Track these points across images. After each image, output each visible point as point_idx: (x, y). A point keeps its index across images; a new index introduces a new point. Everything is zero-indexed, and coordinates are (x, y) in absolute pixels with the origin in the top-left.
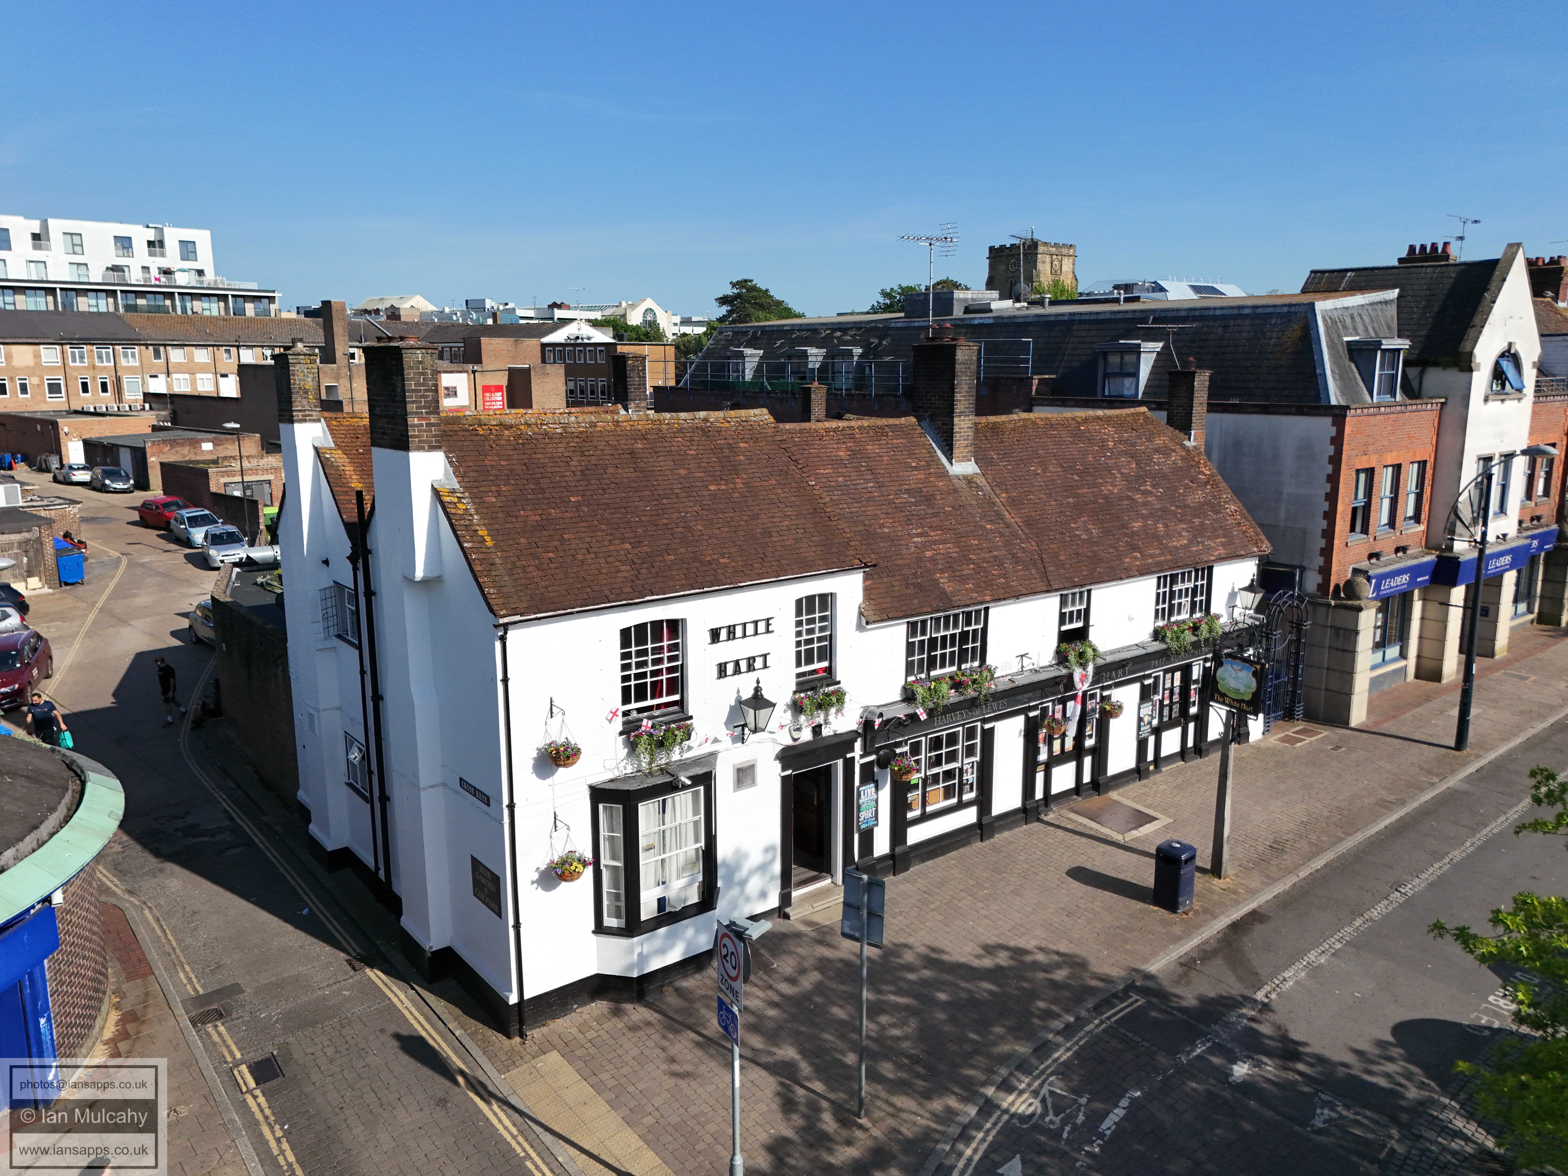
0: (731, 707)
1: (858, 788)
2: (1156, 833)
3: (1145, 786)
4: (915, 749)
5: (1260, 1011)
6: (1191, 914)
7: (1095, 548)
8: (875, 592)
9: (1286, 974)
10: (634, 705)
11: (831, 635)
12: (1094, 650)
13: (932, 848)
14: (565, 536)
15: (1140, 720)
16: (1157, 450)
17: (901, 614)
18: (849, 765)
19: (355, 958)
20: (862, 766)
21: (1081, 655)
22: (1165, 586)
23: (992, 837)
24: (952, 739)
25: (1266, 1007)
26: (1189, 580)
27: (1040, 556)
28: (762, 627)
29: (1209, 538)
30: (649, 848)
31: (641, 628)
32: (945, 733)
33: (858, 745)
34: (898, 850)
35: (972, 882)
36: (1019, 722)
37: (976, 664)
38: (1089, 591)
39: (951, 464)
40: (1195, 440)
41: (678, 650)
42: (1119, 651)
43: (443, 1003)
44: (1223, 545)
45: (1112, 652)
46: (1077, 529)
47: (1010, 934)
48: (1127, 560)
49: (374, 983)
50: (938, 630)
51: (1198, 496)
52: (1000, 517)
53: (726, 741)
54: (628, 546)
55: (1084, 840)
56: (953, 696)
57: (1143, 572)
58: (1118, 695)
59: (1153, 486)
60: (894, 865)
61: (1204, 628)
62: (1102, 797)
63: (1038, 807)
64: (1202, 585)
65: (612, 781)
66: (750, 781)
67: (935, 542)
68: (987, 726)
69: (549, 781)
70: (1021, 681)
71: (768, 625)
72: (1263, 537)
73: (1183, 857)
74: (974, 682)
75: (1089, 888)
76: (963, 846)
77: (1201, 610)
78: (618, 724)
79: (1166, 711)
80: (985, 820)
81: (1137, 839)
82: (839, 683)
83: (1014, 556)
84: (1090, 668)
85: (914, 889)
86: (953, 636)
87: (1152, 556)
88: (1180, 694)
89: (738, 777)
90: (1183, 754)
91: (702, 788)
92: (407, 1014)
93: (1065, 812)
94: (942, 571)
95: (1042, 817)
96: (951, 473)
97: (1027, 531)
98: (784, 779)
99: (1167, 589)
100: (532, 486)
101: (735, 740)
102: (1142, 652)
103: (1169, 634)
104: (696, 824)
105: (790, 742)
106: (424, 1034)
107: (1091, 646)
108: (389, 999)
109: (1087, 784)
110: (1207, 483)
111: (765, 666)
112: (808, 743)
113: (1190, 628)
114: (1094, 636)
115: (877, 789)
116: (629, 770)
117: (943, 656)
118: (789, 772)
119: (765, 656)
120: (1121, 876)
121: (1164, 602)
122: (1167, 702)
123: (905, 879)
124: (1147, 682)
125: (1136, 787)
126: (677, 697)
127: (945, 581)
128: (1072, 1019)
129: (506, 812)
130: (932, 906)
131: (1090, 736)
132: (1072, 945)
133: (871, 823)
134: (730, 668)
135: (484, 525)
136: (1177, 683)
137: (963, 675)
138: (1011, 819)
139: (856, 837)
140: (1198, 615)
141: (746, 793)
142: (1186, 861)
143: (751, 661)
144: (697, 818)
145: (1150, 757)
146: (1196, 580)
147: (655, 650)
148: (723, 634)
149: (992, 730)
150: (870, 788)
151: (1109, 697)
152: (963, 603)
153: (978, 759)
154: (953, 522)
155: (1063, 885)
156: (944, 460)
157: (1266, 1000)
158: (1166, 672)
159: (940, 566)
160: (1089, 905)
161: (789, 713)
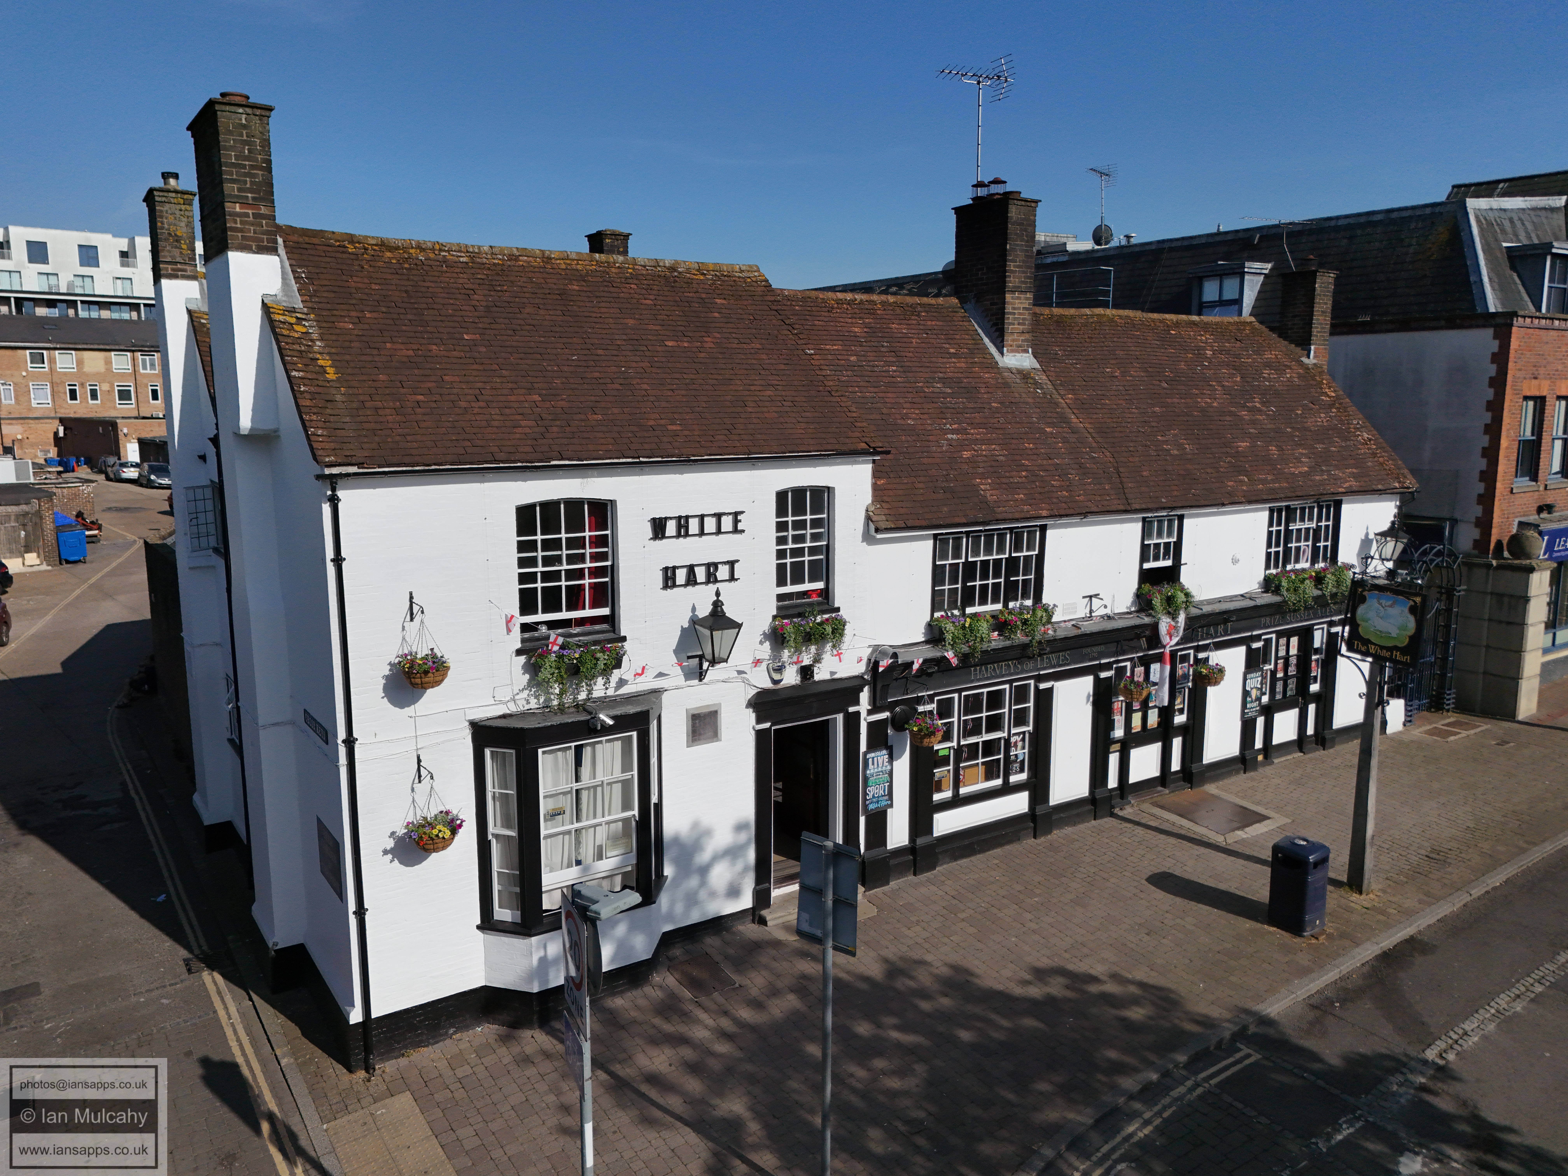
0: (683, 630)
1: (865, 754)
2: (1269, 833)
3: (1252, 779)
4: (945, 709)
5: (1433, 1078)
6: (1322, 938)
7: (1189, 467)
8: (891, 493)
9: (1468, 1026)
10: (540, 617)
11: (828, 546)
12: (1187, 595)
13: (966, 842)
14: (446, 378)
15: (1246, 694)
16: (1268, 365)
17: (924, 523)
18: (852, 721)
19: (197, 957)
20: (870, 725)
21: (1170, 600)
22: (1279, 524)
23: (1050, 832)
24: (995, 699)
25: (1443, 1072)
26: (1311, 519)
27: (1117, 469)
28: (727, 523)
29: (1337, 467)
30: (555, 814)
31: (550, 508)
32: (985, 690)
33: (865, 696)
34: (920, 841)
35: (1019, 887)
36: (1086, 683)
37: (1029, 603)
38: (1181, 518)
39: (1002, 354)
40: (1315, 357)
41: (607, 546)
42: (1219, 601)
43: (282, 1019)
44: (1355, 476)
45: (1210, 602)
46: (1166, 442)
47: (1067, 956)
48: (1230, 483)
49: (206, 990)
50: (976, 553)
51: (1322, 419)
52: (1064, 419)
53: (676, 676)
54: (536, 398)
55: (1172, 840)
56: (995, 640)
57: (1252, 499)
58: (1216, 657)
59: (1263, 403)
60: (915, 860)
61: (1330, 579)
62: (1196, 790)
63: (1110, 798)
64: (1327, 527)
65: (504, 716)
66: (710, 734)
67: (976, 441)
68: (1042, 686)
69: (409, 710)
70: (1088, 627)
71: (736, 522)
72: (1406, 471)
73: (1311, 858)
74: (1025, 622)
75: (1178, 900)
76: (1010, 842)
77: (1325, 559)
78: (515, 640)
79: (1279, 686)
80: (1040, 810)
81: (1243, 841)
82: (838, 610)
83: (1081, 466)
84: (1182, 618)
85: (941, 893)
86: (997, 562)
87: (1264, 482)
88: (1298, 665)
89: (693, 726)
90: (1301, 743)
91: (634, 734)
92: (229, 1032)
93: (1146, 806)
94: (983, 476)
95: (1117, 811)
96: (1001, 365)
97: (1100, 440)
98: (761, 736)
99: (1282, 528)
100: (410, 317)
101: (688, 676)
102: (1248, 603)
103: (1284, 583)
104: (626, 785)
105: (768, 684)
106: (240, 1060)
107: (1182, 589)
108: (215, 1012)
109: (1176, 772)
110: (1332, 406)
111: (732, 578)
112: (793, 687)
113: (1311, 577)
114: (1186, 577)
115: (891, 758)
116: (533, 704)
117: (984, 588)
118: (767, 725)
119: (732, 564)
120: (1222, 886)
121: (1277, 545)
122: (1280, 675)
123: (929, 880)
124: (1255, 645)
125: (1240, 780)
126: (605, 611)
127: (985, 488)
128: (1154, 1077)
129: (342, 751)
130: (962, 915)
131: (1181, 711)
132: (1153, 974)
133: (884, 803)
134: (681, 576)
135: (329, 353)
136: (1293, 651)
137: (1010, 613)
138: (1075, 812)
139: (862, 820)
140: (1322, 565)
141: (705, 749)
142: (1316, 865)
143: (711, 568)
144: (627, 776)
145: (1259, 744)
146: (1319, 519)
147: (572, 543)
148: (671, 528)
149: (1050, 690)
150: (882, 756)
151: (1207, 659)
152: (1010, 516)
153: (1030, 728)
154: (1002, 420)
155: (1142, 895)
156: (993, 349)
157: (1441, 1062)
158: (1280, 634)
159: (981, 470)
160: (1178, 921)
161: (767, 644)
